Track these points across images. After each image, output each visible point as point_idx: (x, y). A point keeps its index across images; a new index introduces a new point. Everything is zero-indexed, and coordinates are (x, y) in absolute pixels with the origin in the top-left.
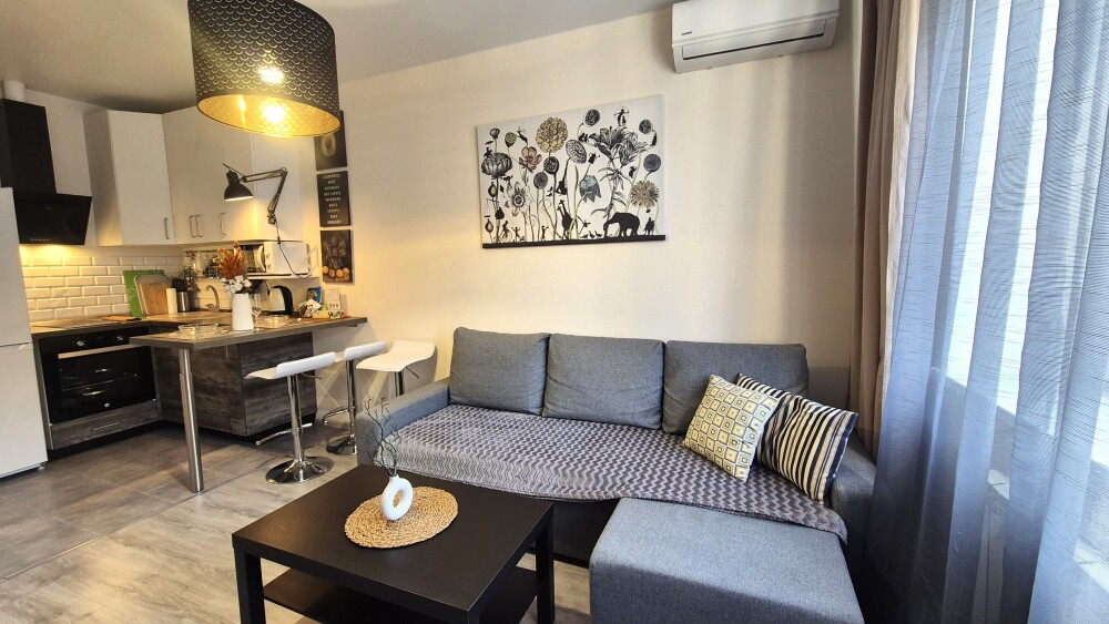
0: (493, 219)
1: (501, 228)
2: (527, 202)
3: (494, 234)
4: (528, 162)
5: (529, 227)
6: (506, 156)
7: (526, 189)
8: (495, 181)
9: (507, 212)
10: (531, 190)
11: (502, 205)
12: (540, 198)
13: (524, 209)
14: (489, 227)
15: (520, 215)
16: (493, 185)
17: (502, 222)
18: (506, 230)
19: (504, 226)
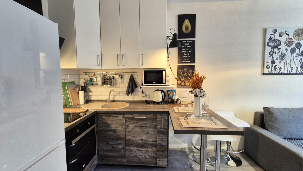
0: (270, 64)
1: (273, 68)
2: (286, 58)
3: (270, 69)
4: (289, 43)
5: (286, 68)
6: (279, 40)
7: (286, 53)
8: (272, 50)
9: (277, 62)
10: (289, 54)
11: (275, 59)
12: (292, 57)
13: (285, 61)
14: (268, 67)
15: (283, 63)
16: (271, 51)
17: (274, 65)
18: (275, 68)
19: (275, 67)
